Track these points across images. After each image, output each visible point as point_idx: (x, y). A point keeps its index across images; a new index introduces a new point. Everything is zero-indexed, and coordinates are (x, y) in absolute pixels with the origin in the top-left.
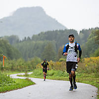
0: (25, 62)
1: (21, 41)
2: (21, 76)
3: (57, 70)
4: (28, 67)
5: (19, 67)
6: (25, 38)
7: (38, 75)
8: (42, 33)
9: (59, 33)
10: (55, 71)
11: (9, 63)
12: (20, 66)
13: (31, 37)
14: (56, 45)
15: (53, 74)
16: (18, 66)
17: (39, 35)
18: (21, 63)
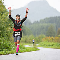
0: (34, 37)
1: (32, 24)
2: (31, 46)
3: (56, 42)
4: (36, 41)
5: (30, 41)
6: (35, 21)
7: (43, 46)
8: (46, 18)
9: (58, 18)
10: (55, 43)
11: (24, 38)
13: (39, 21)
14: (56, 26)
15: (53, 45)
16: (29, 40)
17: (44, 19)
18: (32, 38)
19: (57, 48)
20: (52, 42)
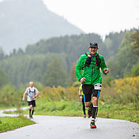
0: (15, 91)
1: (7, 56)
2: (10, 113)
3: (70, 100)
5: (6, 99)
6: (14, 50)
7: (39, 110)
8: (42, 41)
12: (8, 97)
13: (24, 49)
14: (67, 59)
15: (64, 108)
16: (4, 97)
17: (38, 44)
19: (75, 116)
20: (62, 100)
